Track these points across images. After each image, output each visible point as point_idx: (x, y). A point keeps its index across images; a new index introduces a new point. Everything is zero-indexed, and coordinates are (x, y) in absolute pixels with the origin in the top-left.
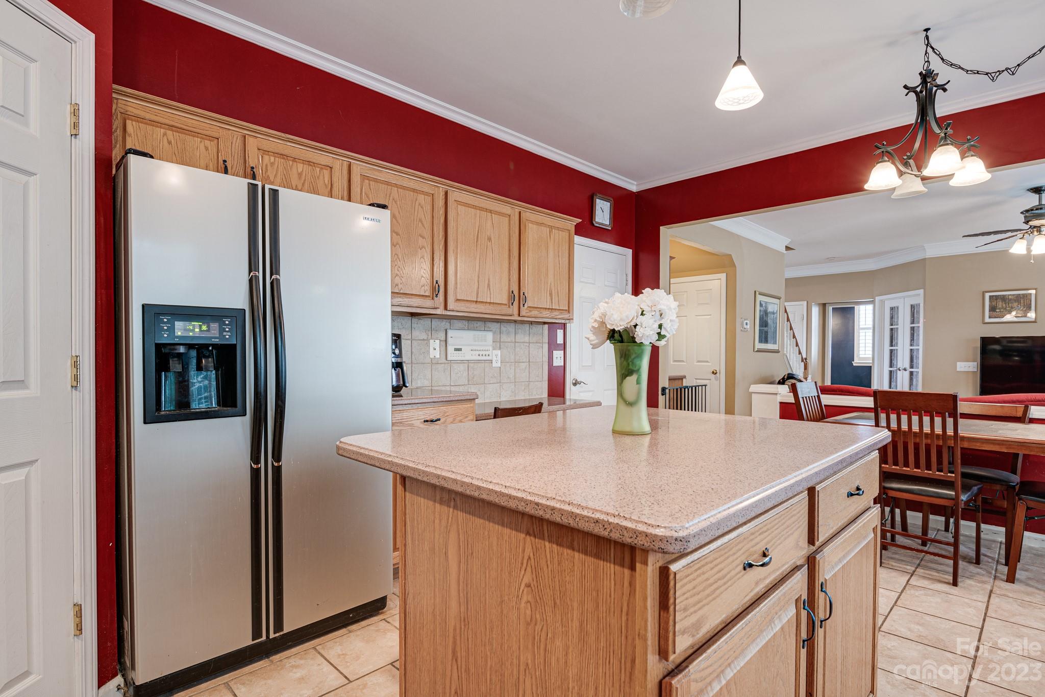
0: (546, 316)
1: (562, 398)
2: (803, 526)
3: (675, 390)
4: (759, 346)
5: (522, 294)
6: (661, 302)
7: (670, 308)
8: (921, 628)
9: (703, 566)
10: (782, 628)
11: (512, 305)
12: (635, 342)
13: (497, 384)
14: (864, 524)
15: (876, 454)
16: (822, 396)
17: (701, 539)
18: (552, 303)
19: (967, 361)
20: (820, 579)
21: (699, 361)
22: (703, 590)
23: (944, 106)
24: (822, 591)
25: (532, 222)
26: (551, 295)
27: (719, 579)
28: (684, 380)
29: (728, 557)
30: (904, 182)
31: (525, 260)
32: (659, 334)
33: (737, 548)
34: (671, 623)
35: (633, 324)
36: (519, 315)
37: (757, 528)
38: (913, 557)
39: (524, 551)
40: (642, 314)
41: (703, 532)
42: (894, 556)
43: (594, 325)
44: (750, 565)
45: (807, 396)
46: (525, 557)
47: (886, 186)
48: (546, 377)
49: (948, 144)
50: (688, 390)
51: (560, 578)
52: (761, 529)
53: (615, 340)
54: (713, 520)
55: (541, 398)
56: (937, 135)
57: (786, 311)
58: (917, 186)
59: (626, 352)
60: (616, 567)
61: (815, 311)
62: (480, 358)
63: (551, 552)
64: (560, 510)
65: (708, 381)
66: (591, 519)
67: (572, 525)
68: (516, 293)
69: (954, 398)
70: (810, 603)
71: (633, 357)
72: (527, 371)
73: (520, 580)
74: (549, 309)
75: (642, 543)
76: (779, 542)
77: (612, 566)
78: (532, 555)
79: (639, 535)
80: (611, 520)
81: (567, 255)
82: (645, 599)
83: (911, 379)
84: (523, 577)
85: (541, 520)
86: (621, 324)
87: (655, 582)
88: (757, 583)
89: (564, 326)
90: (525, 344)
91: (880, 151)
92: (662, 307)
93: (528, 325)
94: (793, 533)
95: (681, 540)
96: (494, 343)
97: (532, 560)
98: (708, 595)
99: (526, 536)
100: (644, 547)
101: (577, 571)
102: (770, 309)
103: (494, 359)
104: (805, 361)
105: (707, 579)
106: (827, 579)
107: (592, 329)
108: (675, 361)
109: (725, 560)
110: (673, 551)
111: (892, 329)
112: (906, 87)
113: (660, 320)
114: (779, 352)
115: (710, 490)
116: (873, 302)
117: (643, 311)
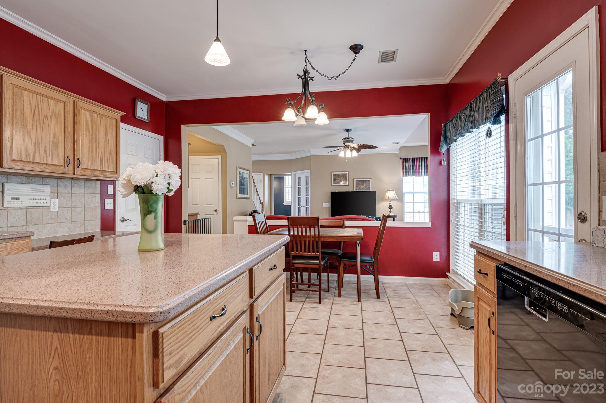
0: (98, 175)
1: (113, 231)
2: (246, 289)
3: (192, 222)
4: (239, 196)
5: (76, 159)
6: (169, 169)
7: (176, 173)
8: (307, 327)
9: (183, 324)
10: (235, 347)
11: (68, 166)
12: (153, 193)
13: (54, 224)
14: (278, 283)
15: (283, 248)
16: (267, 221)
17: (178, 309)
18: (103, 166)
19: (326, 202)
20: (256, 315)
21: (207, 205)
22: (184, 339)
23: (313, 88)
24: (257, 321)
25: (85, 110)
26: (102, 161)
27: (194, 330)
28: (198, 216)
29: (200, 316)
30: (298, 118)
31: (79, 135)
32: (168, 188)
33: (206, 309)
34: (160, 364)
35: (150, 182)
36: (74, 174)
37: (218, 296)
38: (305, 294)
39: (51, 344)
40: (157, 176)
41: (180, 305)
42: (297, 295)
43: (123, 182)
44: (214, 317)
45: (260, 221)
46: (53, 348)
47: (291, 120)
48: (99, 217)
49: (313, 105)
50: (200, 221)
51: (82, 357)
52: (221, 296)
53: (139, 192)
54: (187, 297)
55: (95, 232)
56: (310, 100)
57: (252, 178)
58: (303, 122)
59: (146, 200)
60: (123, 339)
61: (267, 178)
62: (39, 205)
63: (75, 339)
64: (79, 309)
65: (212, 216)
66: (103, 311)
67: (89, 318)
68: (71, 158)
69: (317, 219)
70: (251, 329)
71: (151, 202)
72: (83, 213)
73: (49, 366)
74: (100, 170)
75: (138, 320)
76: (232, 300)
77: (120, 339)
78: (58, 346)
79: (137, 315)
80: (118, 309)
81: (115, 135)
82: (142, 354)
83: (306, 211)
84: (51, 363)
85: (65, 319)
86: (142, 182)
87: (149, 342)
88: (219, 326)
89: (113, 183)
90: (81, 195)
91: (288, 103)
92: (170, 172)
93: (83, 181)
94: (240, 294)
95: (164, 313)
96: (52, 194)
97: (59, 350)
98: (187, 341)
99: (53, 333)
100: (140, 322)
101: (95, 349)
102: (245, 176)
103: (52, 205)
104: (262, 203)
105: (186, 331)
106: (260, 314)
107: (122, 185)
108: (193, 205)
109: (198, 318)
110: (159, 320)
111: (299, 188)
112: (298, 75)
113: (169, 180)
114: (249, 199)
115: (190, 279)
116: (291, 175)
117: (158, 174)
